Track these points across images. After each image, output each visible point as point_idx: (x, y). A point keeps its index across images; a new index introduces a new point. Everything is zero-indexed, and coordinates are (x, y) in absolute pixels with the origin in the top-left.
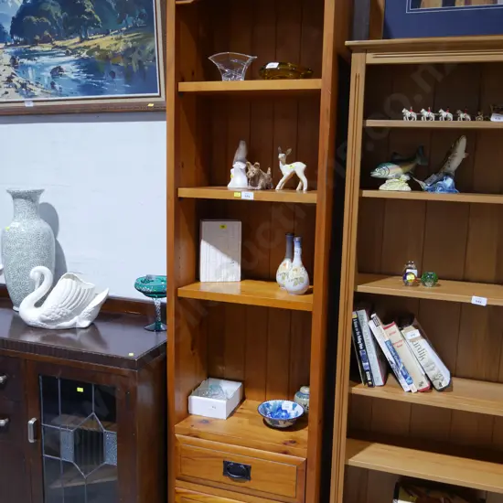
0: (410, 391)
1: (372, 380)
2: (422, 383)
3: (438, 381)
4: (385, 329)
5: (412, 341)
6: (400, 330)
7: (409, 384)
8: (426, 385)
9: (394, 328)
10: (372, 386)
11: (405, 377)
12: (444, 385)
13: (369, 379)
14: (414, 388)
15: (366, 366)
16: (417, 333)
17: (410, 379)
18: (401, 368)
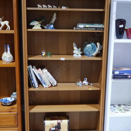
0: (46, 87)
1: (35, 86)
2: (49, 85)
3: (53, 84)
4: (37, 70)
5: (45, 73)
6: (42, 70)
7: (45, 85)
8: (50, 85)
9: (40, 70)
10: (35, 88)
11: (44, 84)
12: (55, 84)
13: (34, 86)
14: (47, 86)
15: (33, 82)
16: (46, 71)
17: (46, 84)
18: (43, 81)
